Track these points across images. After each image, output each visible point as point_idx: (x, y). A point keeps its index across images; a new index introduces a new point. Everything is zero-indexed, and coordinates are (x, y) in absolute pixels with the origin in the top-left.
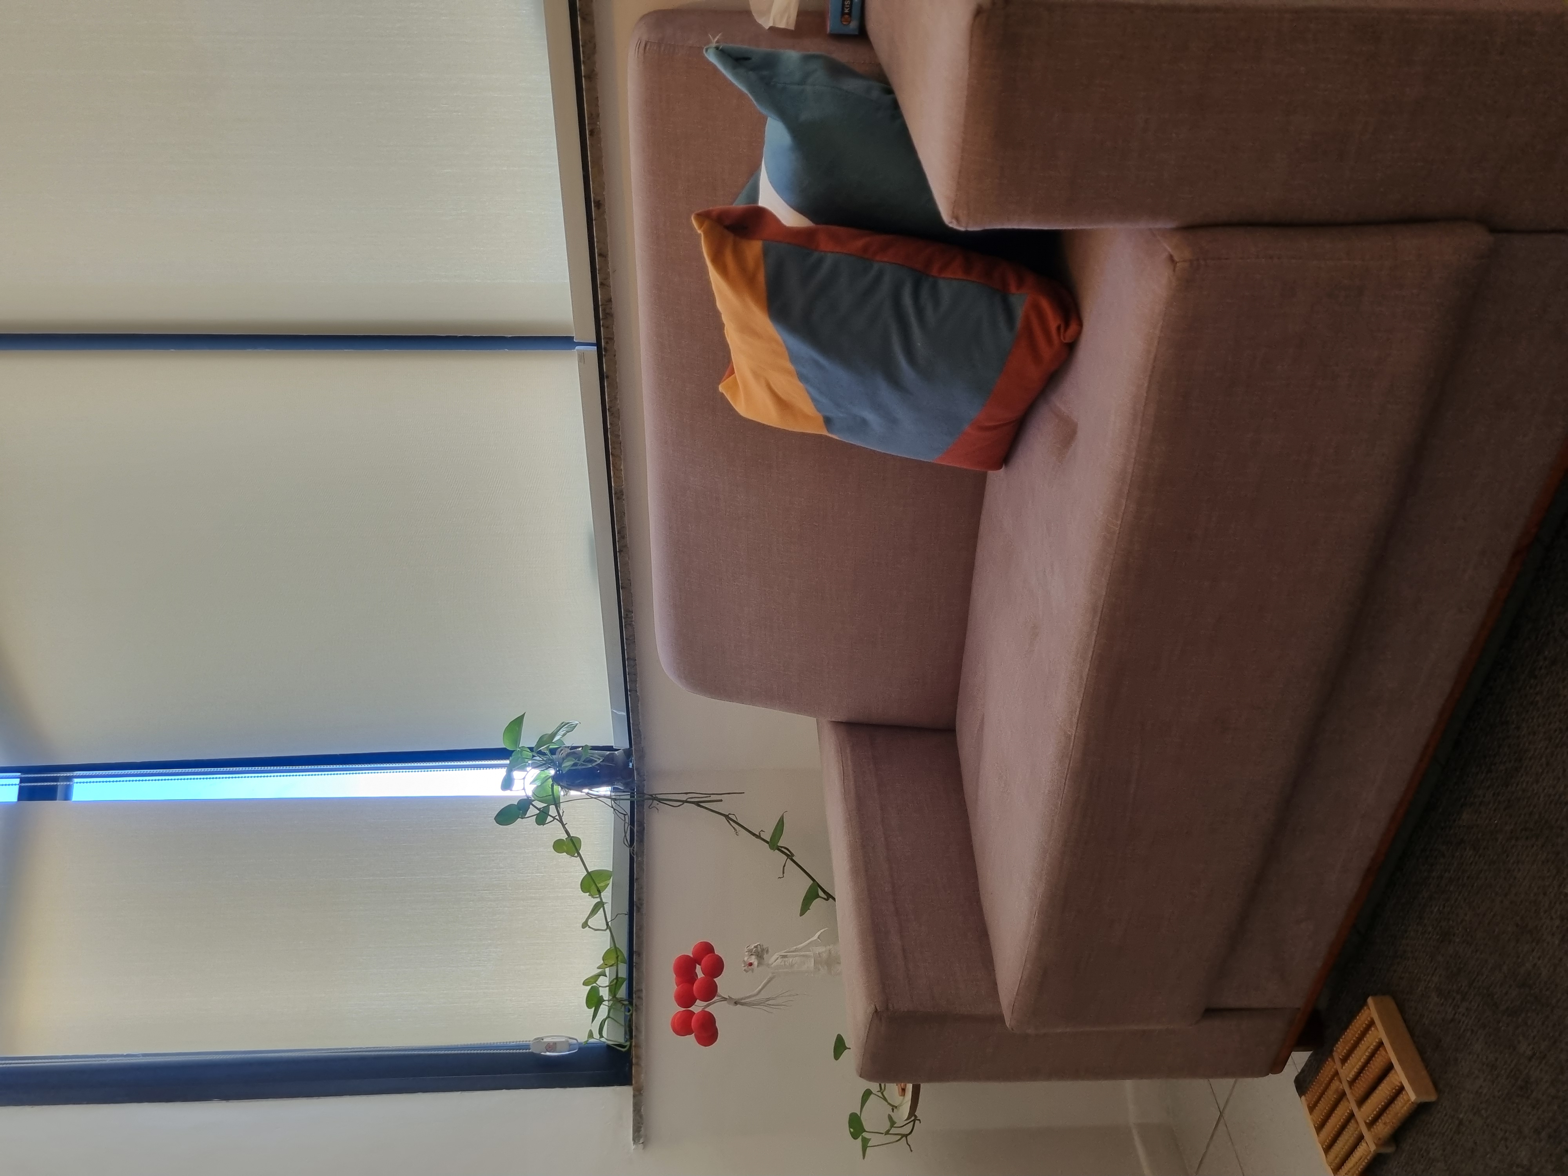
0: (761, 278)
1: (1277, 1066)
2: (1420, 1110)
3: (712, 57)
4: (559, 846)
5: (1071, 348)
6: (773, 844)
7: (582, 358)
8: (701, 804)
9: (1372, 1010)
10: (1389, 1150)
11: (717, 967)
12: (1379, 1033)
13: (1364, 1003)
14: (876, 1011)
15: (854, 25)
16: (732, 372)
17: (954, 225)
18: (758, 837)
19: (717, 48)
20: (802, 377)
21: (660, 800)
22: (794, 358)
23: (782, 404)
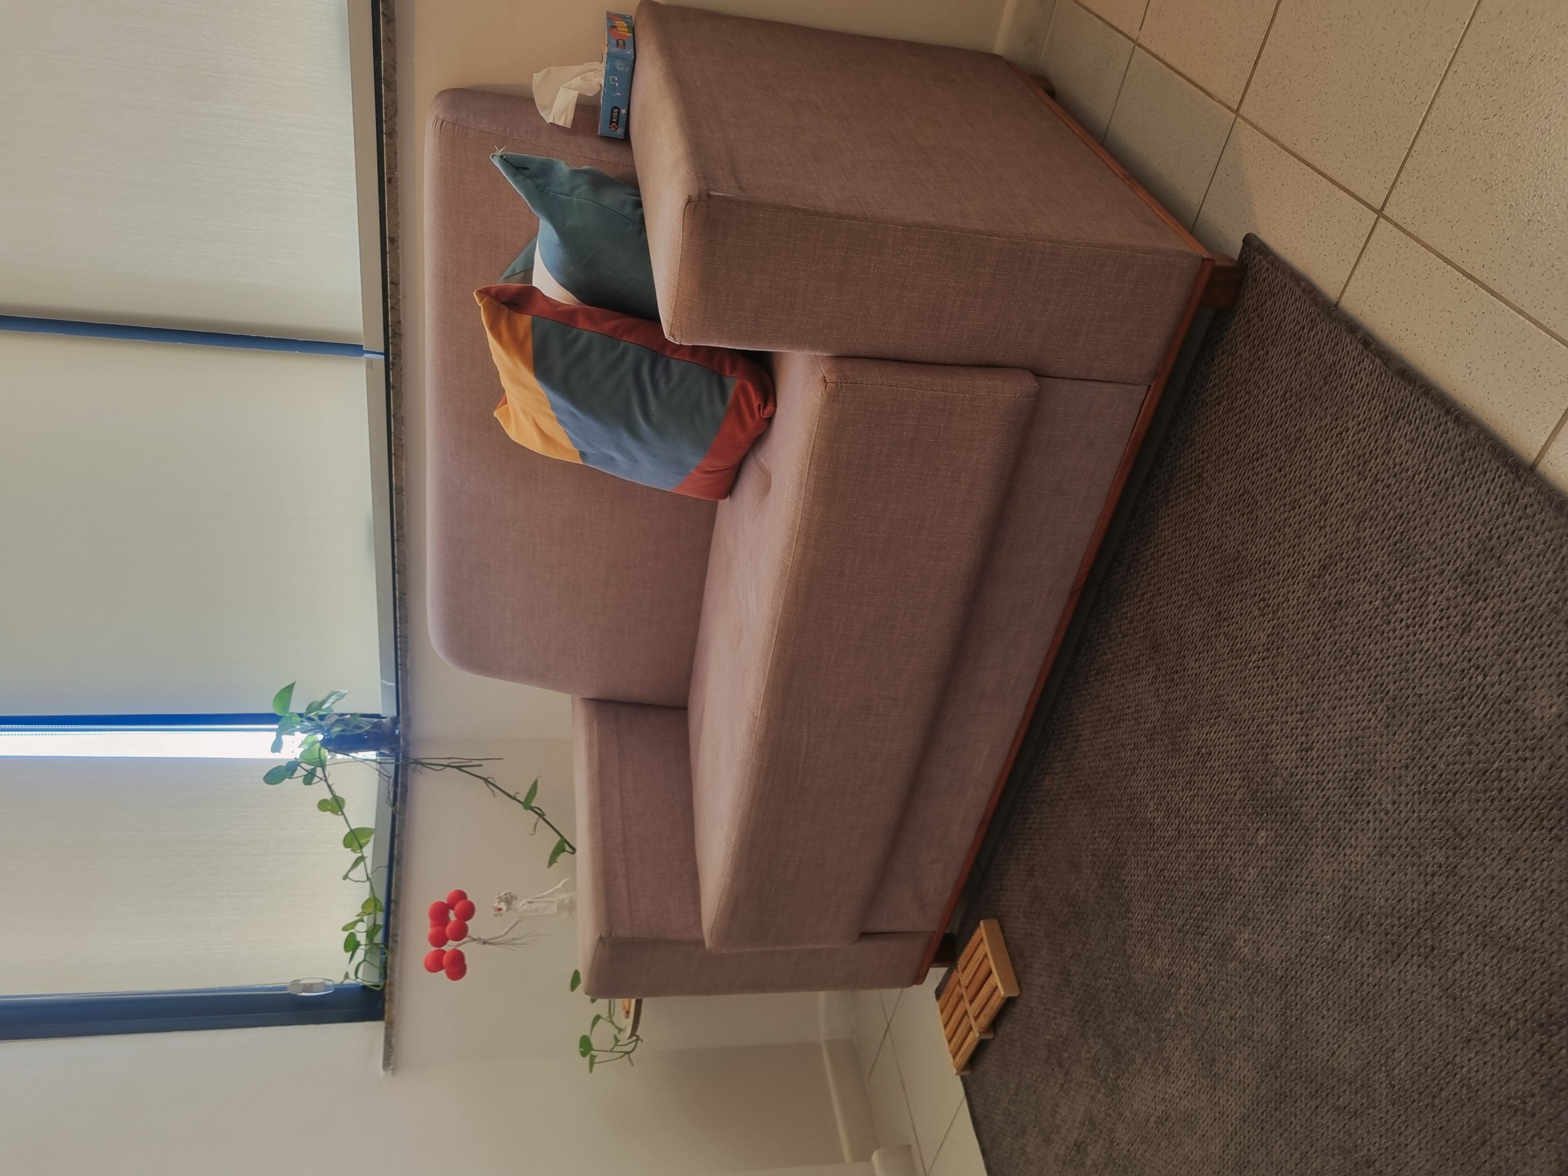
0: (529, 345)
1: (919, 978)
2: (1009, 1002)
3: (496, 162)
4: (323, 805)
5: (770, 420)
6: (527, 804)
7: (370, 364)
8: (463, 769)
9: (982, 931)
10: (989, 1036)
11: (469, 911)
12: (985, 948)
13: (977, 925)
14: (601, 938)
15: (620, 131)
16: (506, 403)
17: (671, 339)
18: (514, 798)
19: (501, 157)
20: (560, 422)
21: (423, 764)
22: (554, 408)
23: (545, 437)
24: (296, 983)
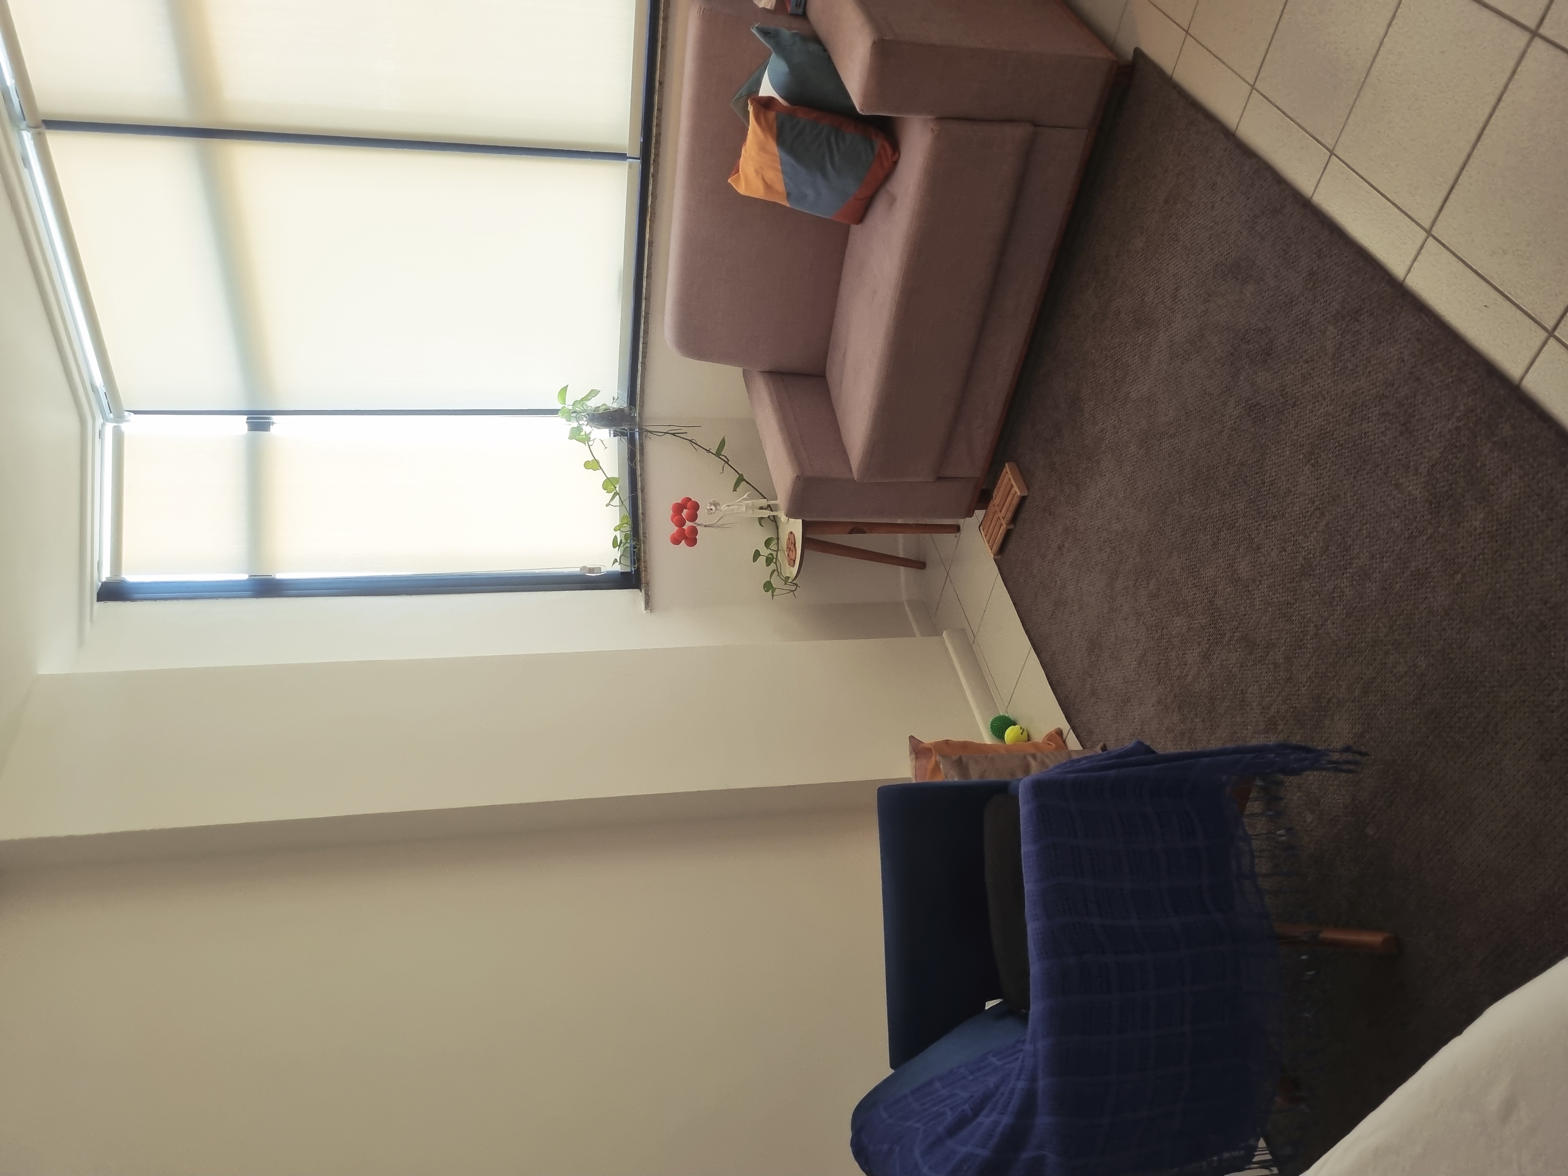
0: (775, 127)
1: (970, 514)
2: (1021, 500)
3: (754, 31)
4: (587, 465)
5: (895, 163)
6: (718, 454)
7: (630, 166)
8: (676, 435)
9: (1007, 468)
10: (1011, 527)
11: (696, 506)
12: (1010, 475)
13: (1004, 466)
14: (797, 476)
15: (800, 11)
16: (738, 171)
17: (861, 113)
18: (709, 451)
19: (757, 27)
20: (783, 172)
21: (651, 432)
22: (782, 163)
23: (768, 187)
24: (583, 568)
